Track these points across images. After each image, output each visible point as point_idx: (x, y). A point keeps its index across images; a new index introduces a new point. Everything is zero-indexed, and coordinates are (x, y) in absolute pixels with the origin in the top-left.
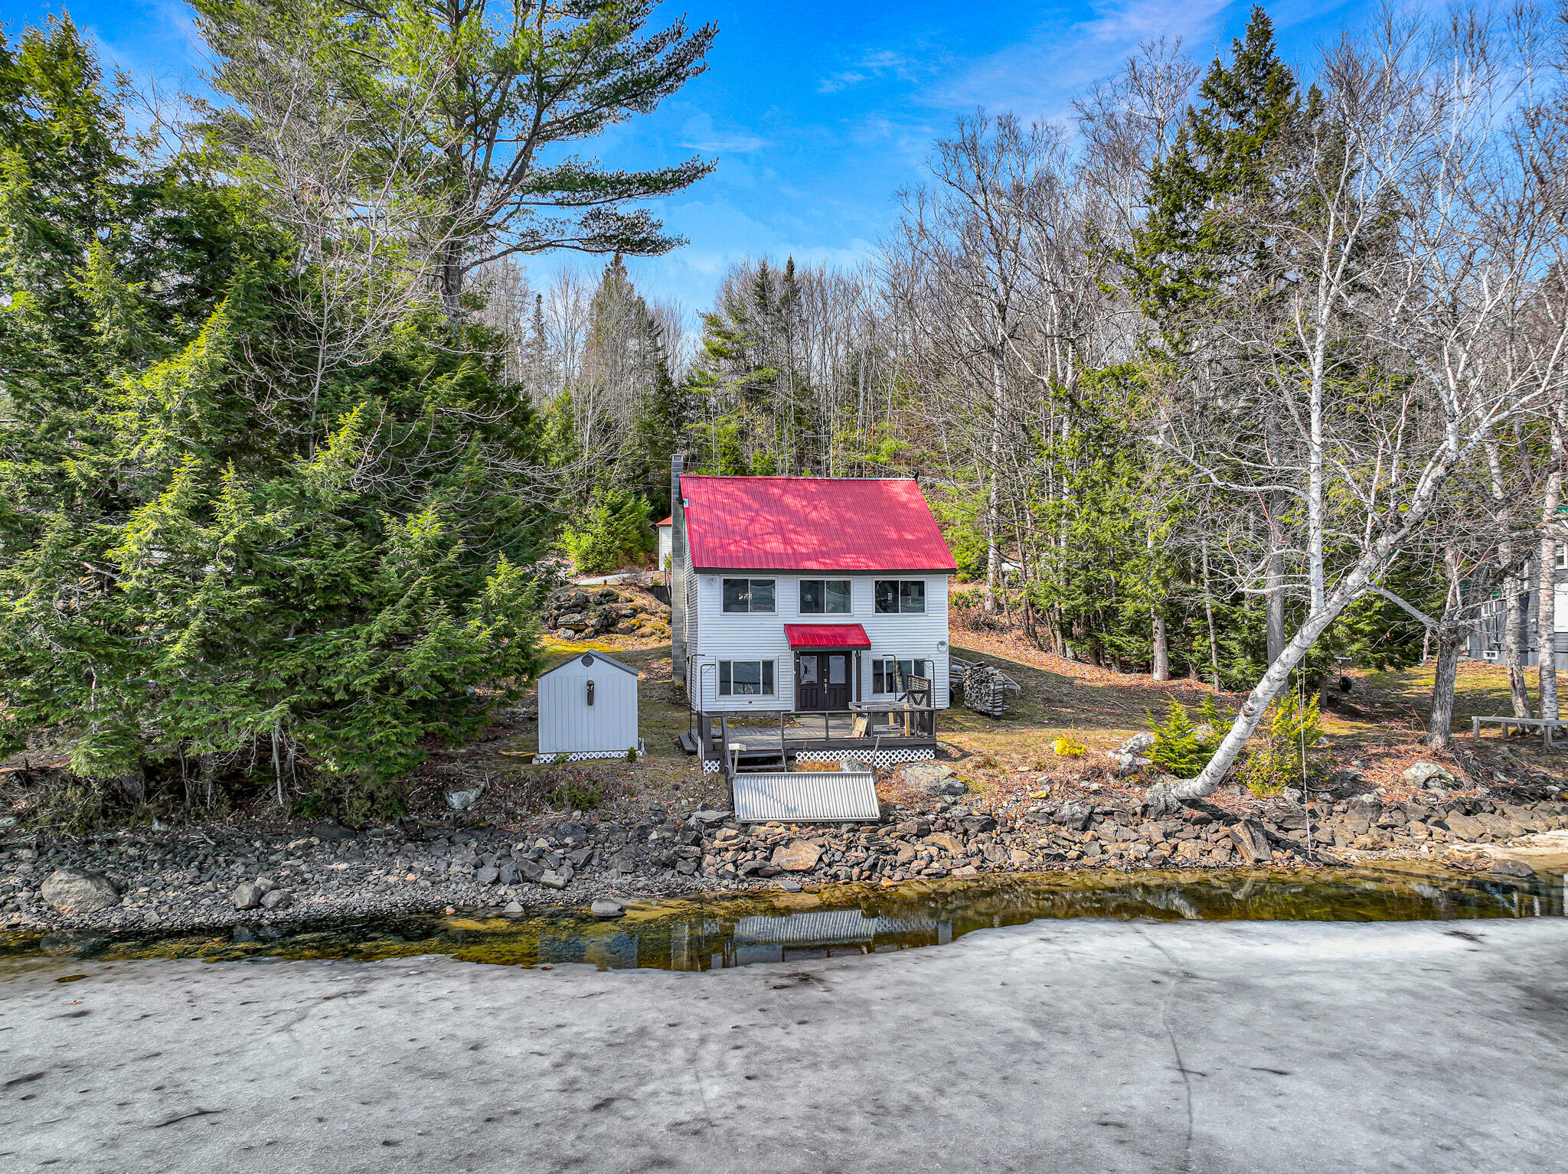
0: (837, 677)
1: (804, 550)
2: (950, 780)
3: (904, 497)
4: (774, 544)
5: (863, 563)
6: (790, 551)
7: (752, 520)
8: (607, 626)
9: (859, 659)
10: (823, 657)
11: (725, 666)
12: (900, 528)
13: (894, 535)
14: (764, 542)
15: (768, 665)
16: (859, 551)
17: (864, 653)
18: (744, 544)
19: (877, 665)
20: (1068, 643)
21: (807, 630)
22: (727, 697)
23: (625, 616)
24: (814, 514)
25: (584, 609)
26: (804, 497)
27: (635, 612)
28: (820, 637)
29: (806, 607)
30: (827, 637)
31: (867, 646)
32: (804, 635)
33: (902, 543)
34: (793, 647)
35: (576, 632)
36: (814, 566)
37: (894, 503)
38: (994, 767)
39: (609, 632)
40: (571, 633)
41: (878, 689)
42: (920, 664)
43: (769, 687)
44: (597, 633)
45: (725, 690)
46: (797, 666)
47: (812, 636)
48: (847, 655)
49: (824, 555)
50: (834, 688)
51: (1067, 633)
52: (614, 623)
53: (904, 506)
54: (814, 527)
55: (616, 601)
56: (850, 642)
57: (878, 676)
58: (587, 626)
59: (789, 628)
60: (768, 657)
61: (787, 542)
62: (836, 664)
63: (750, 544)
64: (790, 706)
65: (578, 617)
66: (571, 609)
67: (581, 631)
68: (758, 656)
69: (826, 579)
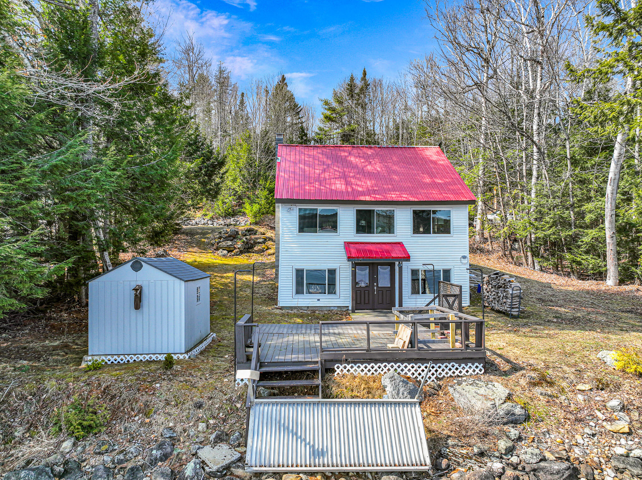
0: (384, 281)
1: (360, 189)
2: (508, 406)
3: (435, 158)
4: (338, 186)
5: (405, 197)
6: (350, 190)
7: (324, 171)
8: (248, 248)
9: (401, 269)
10: (373, 267)
11: (299, 273)
12: (432, 175)
13: (428, 180)
14: (330, 184)
15: (332, 272)
16: (402, 190)
17: (405, 264)
18: (317, 185)
19: (415, 272)
20: (536, 260)
21: (361, 247)
22: (300, 296)
23: (259, 243)
24: (369, 167)
25: (234, 238)
26: (363, 157)
27: (265, 240)
28: (370, 251)
29: (360, 229)
30: (377, 252)
31: (408, 258)
32: (358, 251)
33: (434, 185)
34: (349, 258)
35: (229, 252)
36: (368, 198)
37: (426, 161)
38: (551, 384)
39: (249, 252)
40: (225, 252)
41: (415, 291)
42: (447, 272)
43: (332, 288)
44: (241, 252)
45: (299, 291)
46: (354, 274)
47: (365, 251)
48: (392, 265)
49: (375, 192)
50: (381, 289)
51: (535, 254)
52: (252, 247)
53: (435, 163)
54: (369, 175)
55: (255, 234)
56: (394, 255)
57: (415, 280)
58: (235, 248)
59: (348, 245)
60: (332, 266)
61: (347, 183)
62: (383, 273)
63: (320, 185)
64: (348, 303)
65: (230, 243)
66: (226, 239)
67: (232, 251)
68: (325, 266)
69: (377, 208)
